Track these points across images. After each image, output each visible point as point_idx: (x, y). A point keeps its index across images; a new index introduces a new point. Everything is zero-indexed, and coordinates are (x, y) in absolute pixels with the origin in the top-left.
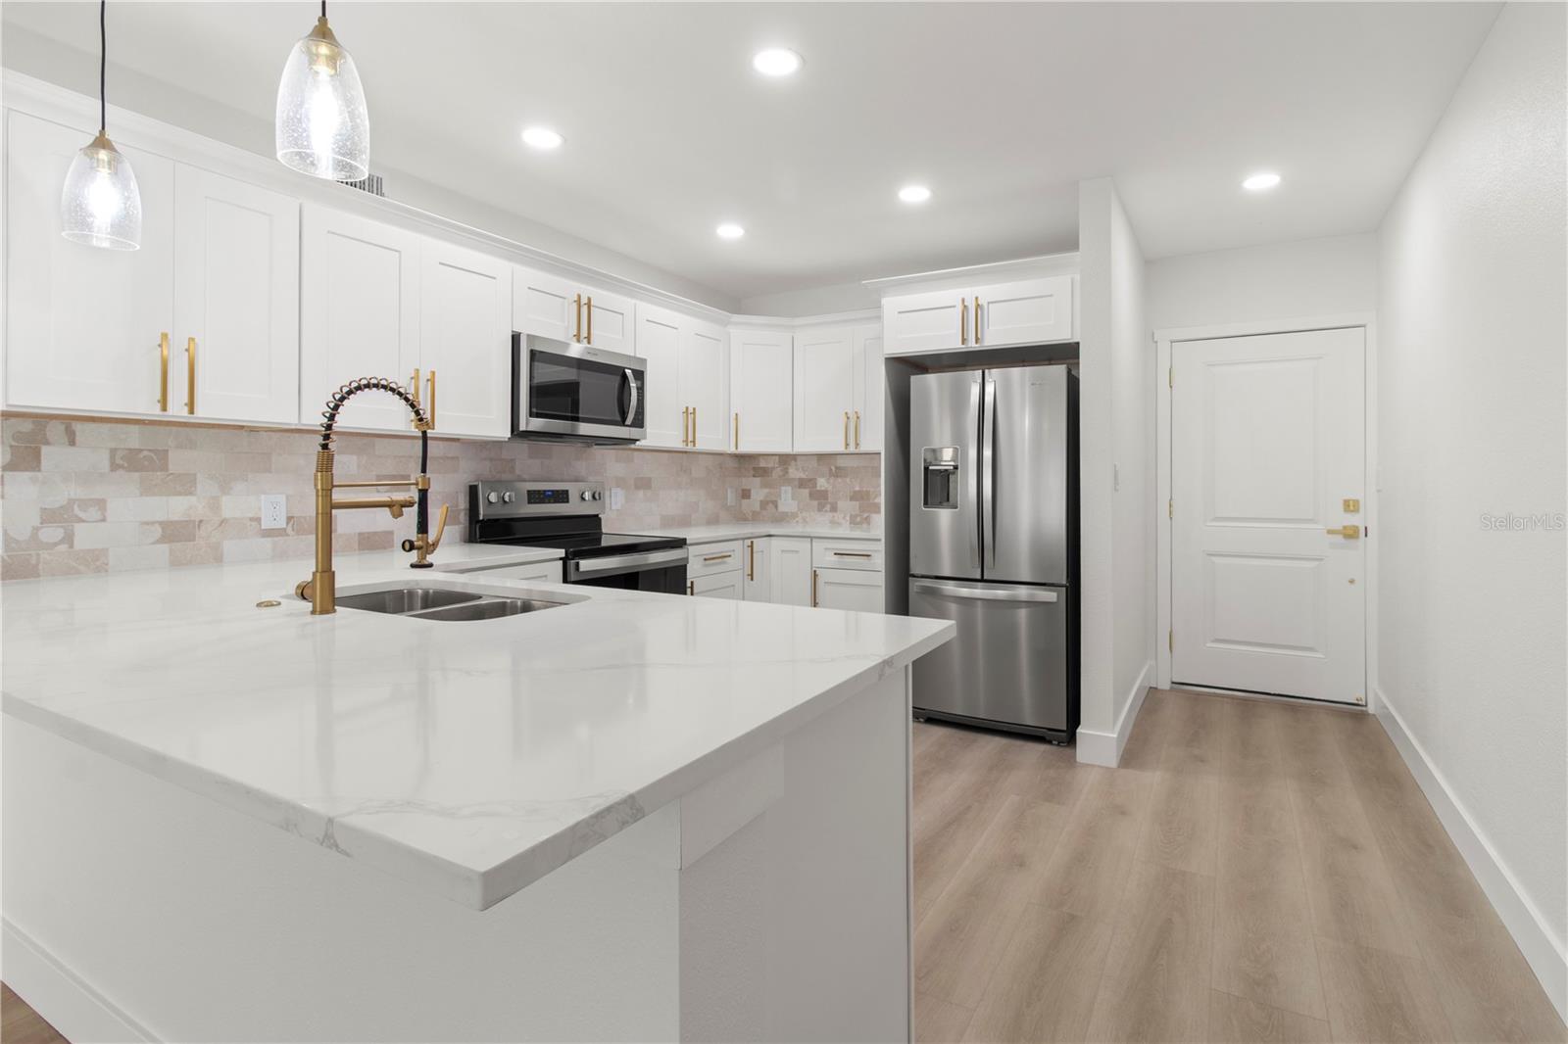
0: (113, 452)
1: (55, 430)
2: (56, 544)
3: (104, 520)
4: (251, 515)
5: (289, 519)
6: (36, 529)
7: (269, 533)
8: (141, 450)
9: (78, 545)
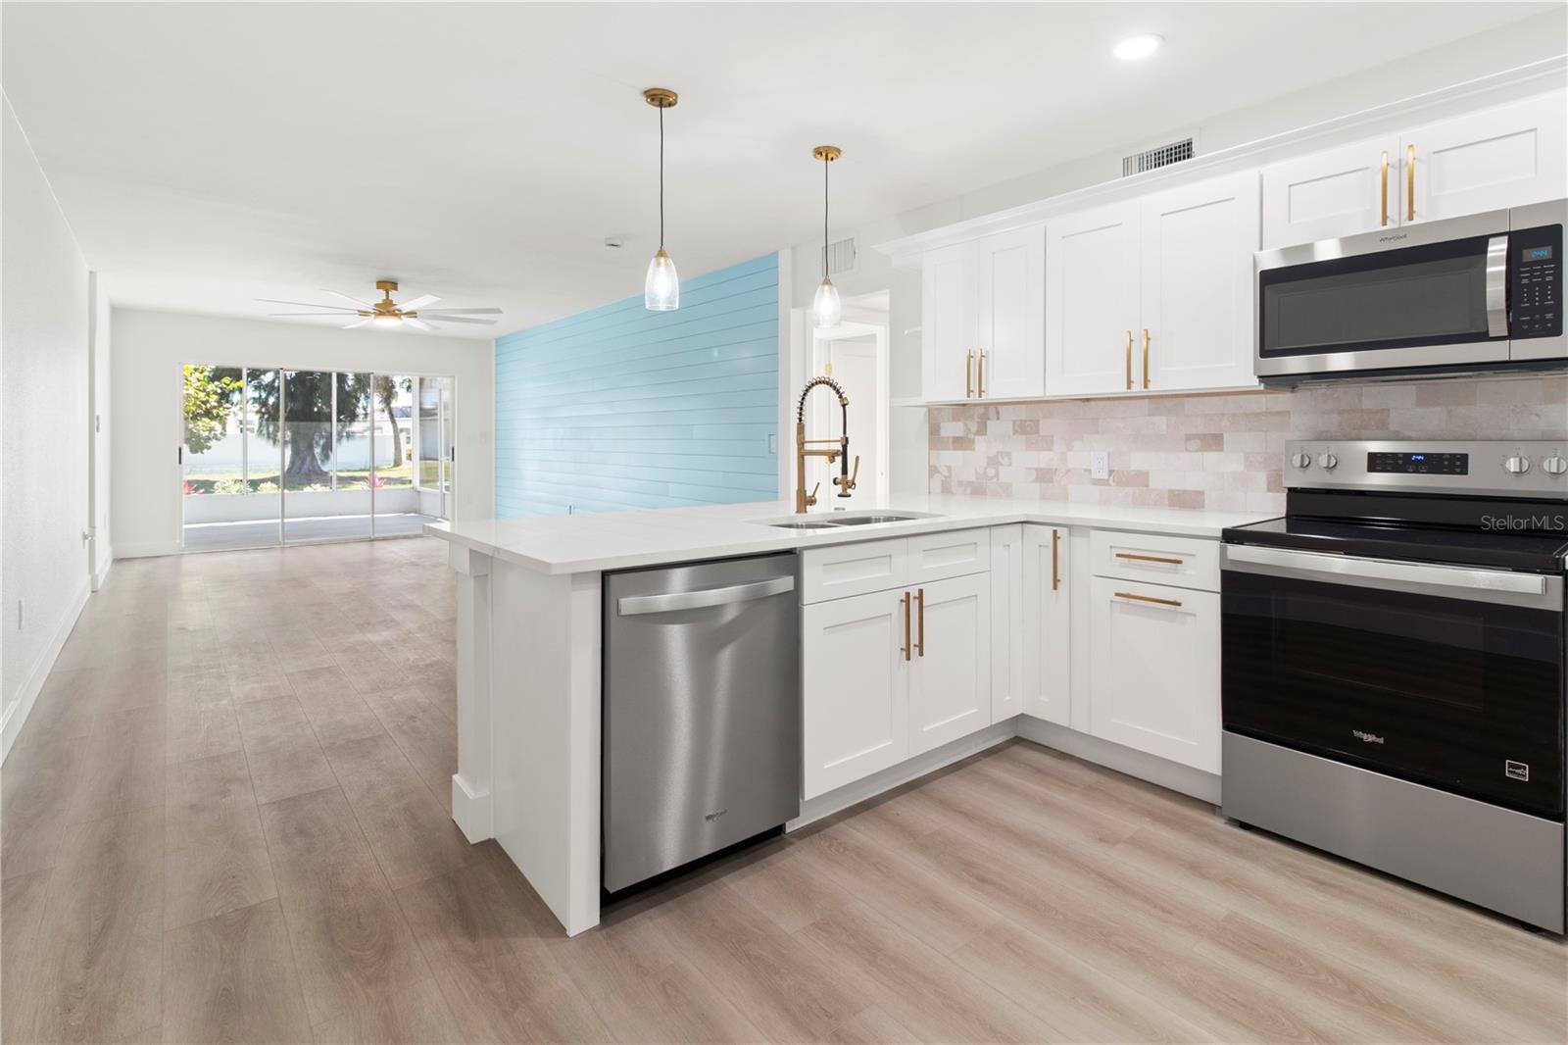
0: (1014, 422)
1: (992, 410)
2: (992, 478)
3: (1010, 465)
4: (1085, 467)
5: (1111, 472)
6: (986, 469)
7: (1097, 482)
8: (1025, 421)
9: (1001, 480)
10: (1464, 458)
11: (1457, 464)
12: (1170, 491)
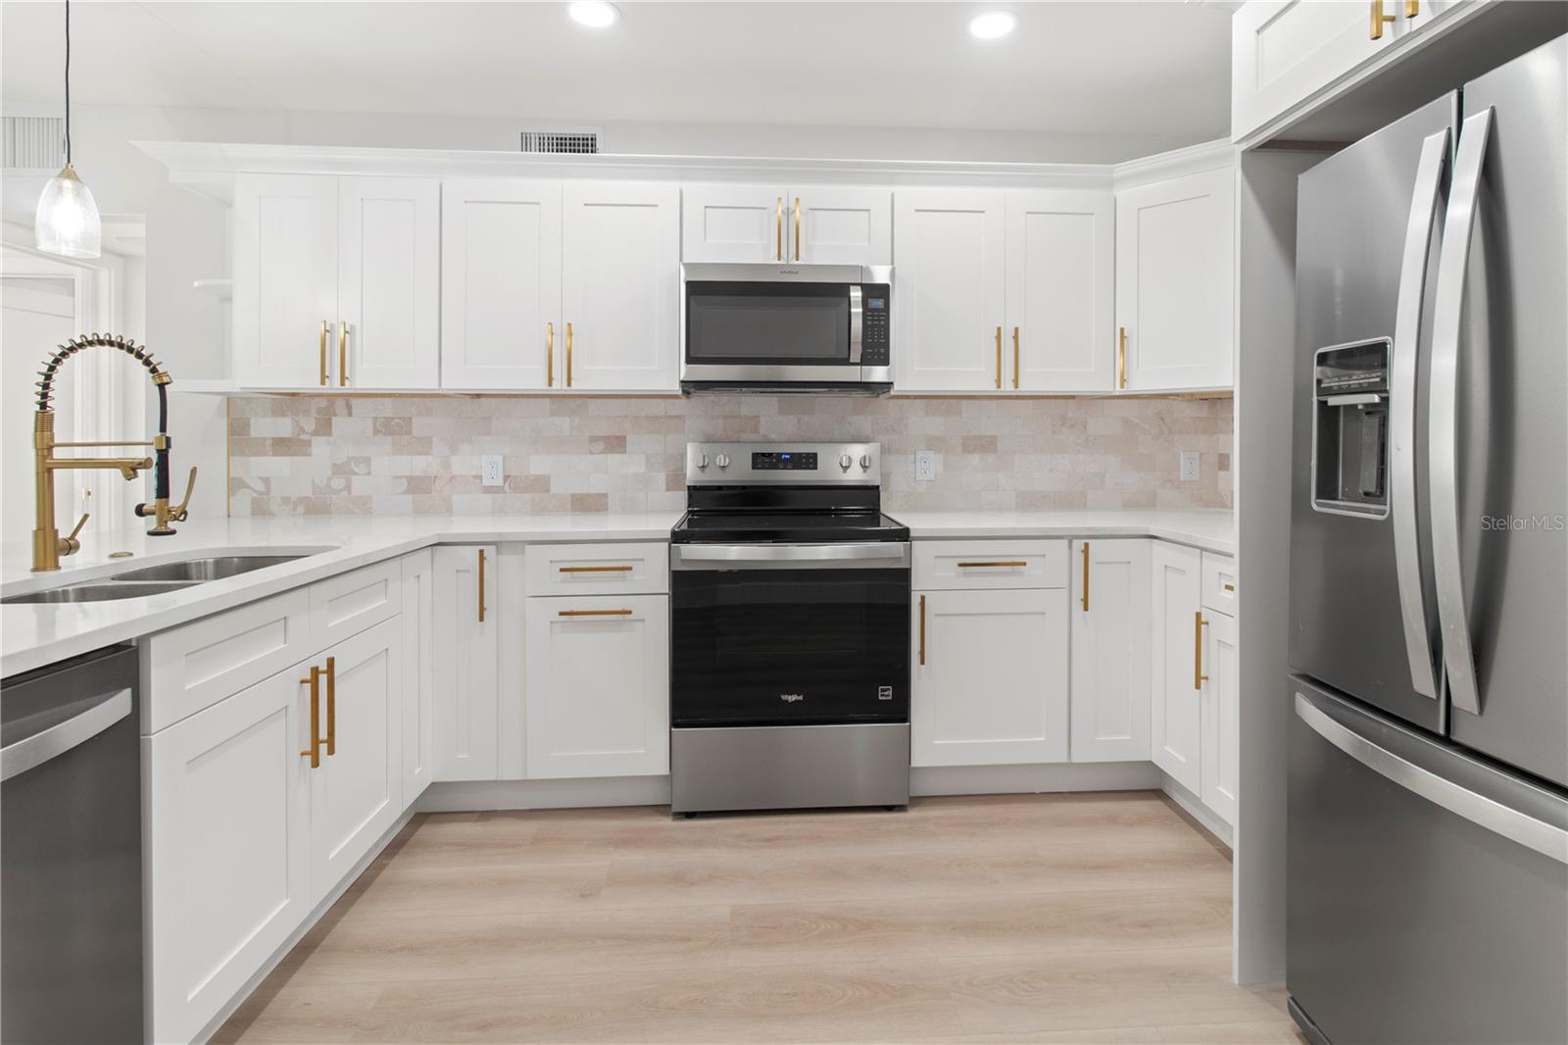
0: (375, 419)
1: (340, 403)
2: (341, 490)
3: (369, 474)
4: (474, 473)
5: (506, 478)
6: (329, 479)
7: (488, 490)
8: (393, 419)
9: (355, 492)
10: (815, 456)
11: (809, 461)
12: (573, 495)
